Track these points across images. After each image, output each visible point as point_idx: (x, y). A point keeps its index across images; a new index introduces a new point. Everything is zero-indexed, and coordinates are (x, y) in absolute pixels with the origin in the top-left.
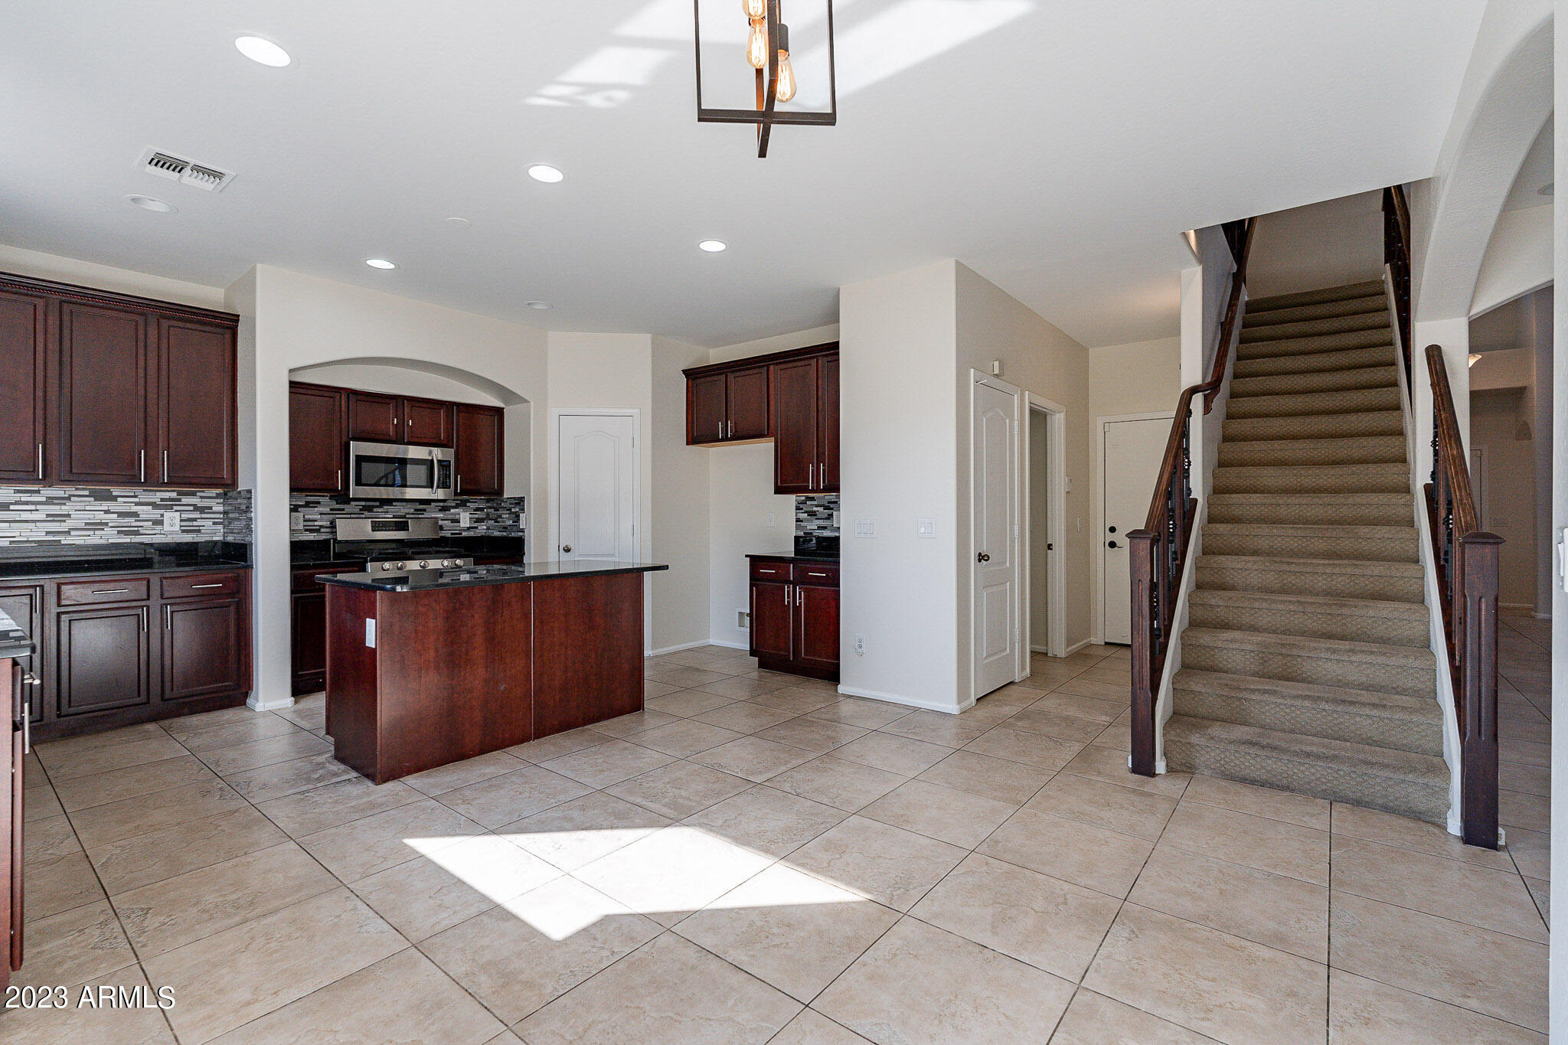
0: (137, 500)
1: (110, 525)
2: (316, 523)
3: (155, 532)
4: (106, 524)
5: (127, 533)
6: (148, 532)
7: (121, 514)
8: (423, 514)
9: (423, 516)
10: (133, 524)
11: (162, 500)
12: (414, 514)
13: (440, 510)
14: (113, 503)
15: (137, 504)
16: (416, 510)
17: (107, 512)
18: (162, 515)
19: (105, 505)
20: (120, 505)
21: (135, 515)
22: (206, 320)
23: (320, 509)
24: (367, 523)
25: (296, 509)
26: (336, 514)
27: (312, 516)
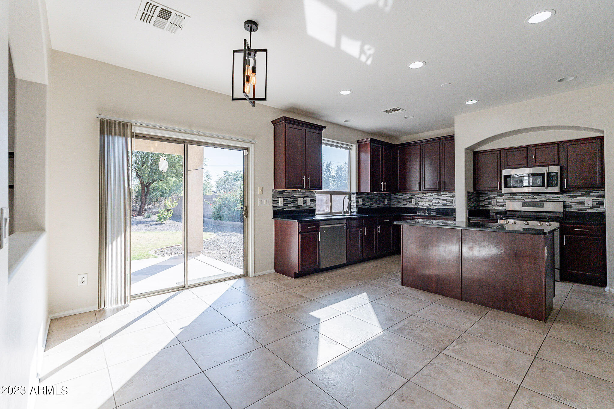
0: (446, 195)
1: (441, 202)
2: (502, 203)
3: (450, 205)
4: (440, 202)
5: (444, 205)
6: (449, 205)
7: (443, 200)
8: (558, 199)
9: (558, 200)
10: (446, 202)
11: (452, 195)
12: (552, 199)
13: (570, 198)
14: (441, 196)
15: (446, 197)
16: (553, 197)
17: (440, 199)
18: (452, 200)
19: (439, 197)
20: (442, 197)
21: (446, 200)
22: (451, 138)
23: (503, 197)
24: (521, 203)
25: (494, 197)
26: (510, 199)
27: (500, 200)
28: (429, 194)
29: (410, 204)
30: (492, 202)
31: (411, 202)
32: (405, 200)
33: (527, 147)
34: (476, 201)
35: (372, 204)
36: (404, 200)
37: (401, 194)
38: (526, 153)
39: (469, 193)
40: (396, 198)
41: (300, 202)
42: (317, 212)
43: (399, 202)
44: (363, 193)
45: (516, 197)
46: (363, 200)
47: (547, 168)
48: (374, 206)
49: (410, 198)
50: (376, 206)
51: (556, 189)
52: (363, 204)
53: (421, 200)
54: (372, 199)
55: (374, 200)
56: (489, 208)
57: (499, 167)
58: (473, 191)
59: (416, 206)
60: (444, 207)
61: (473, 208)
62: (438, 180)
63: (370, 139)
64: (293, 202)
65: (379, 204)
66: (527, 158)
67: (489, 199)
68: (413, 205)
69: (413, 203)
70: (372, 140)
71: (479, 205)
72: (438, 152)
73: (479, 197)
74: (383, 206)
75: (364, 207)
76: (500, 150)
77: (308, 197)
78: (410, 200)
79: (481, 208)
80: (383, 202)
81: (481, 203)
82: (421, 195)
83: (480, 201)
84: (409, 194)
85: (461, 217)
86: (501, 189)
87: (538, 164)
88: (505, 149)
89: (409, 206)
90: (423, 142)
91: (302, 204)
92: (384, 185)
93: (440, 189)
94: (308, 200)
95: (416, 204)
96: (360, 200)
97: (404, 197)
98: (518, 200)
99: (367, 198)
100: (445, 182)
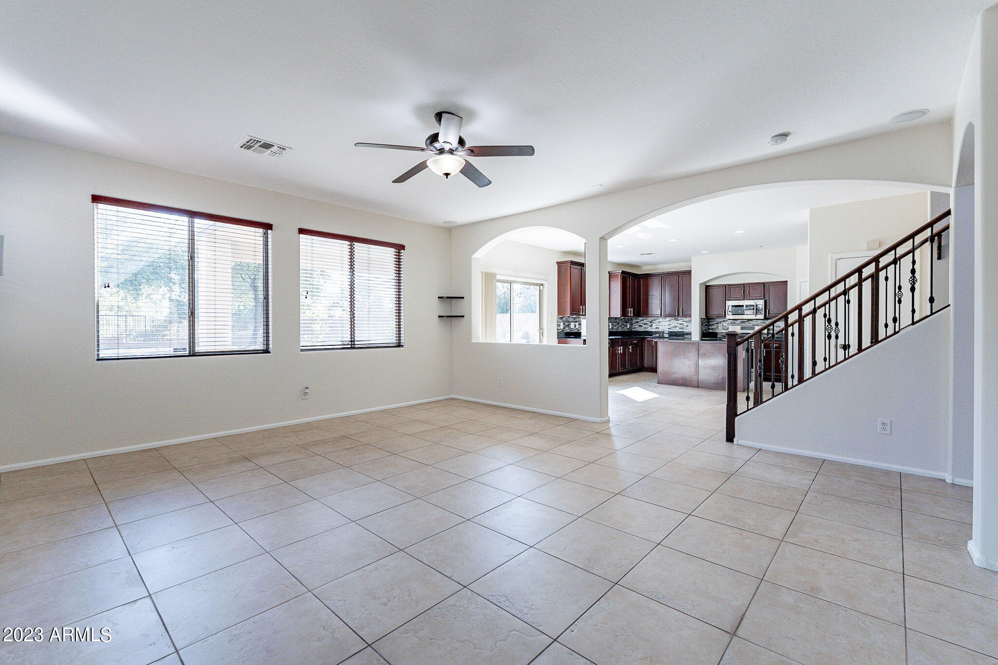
0: (683, 320)
1: (678, 326)
2: (726, 327)
4: (675, 326)
6: (686, 328)
7: (680, 324)
10: (682, 326)
11: (688, 320)
18: (688, 324)
19: (677, 322)
20: (680, 322)
21: (683, 324)
22: (688, 273)
23: (728, 322)
24: (739, 327)
25: (720, 322)
26: (732, 324)
27: (725, 324)
28: (668, 319)
29: (651, 328)
30: (719, 326)
31: (651, 326)
32: (647, 324)
33: (744, 285)
34: (707, 325)
35: (618, 328)
36: (645, 324)
37: (642, 319)
38: (743, 289)
39: (702, 318)
40: (638, 322)
41: (572, 325)
42: (582, 335)
43: (640, 326)
44: (612, 318)
45: (736, 322)
46: (612, 325)
47: (756, 301)
48: (620, 329)
49: (651, 322)
50: (621, 330)
51: (762, 317)
52: (612, 328)
53: (660, 324)
54: (618, 324)
55: (620, 324)
56: (717, 331)
57: (724, 299)
58: (705, 317)
59: (656, 330)
60: (681, 330)
61: (705, 331)
62: (677, 307)
63: (621, 271)
64: (568, 326)
65: (623, 328)
66: (744, 292)
67: (717, 323)
68: (653, 329)
69: (653, 327)
70: (623, 272)
71: (709, 329)
72: (677, 284)
73: (709, 322)
74: (626, 330)
75: (613, 330)
76: (725, 286)
77: (576, 322)
78: (651, 324)
79: (711, 331)
80: (626, 326)
81: (710, 327)
82: (661, 320)
83: (710, 325)
84: (650, 319)
85: (696, 336)
86: (725, 316)
87: (751, 298)
88: (729, 285)
89: (649, 329)
90: (664, 274)
91: (574, 328)
92: (631, 311)
93: (678, 315)
94: (577, 324)
95: (656, 328)
96: (610, 324)
97: (645, 321)
98: (738, 325)
99: (615, 322)
100: (682, 309)
